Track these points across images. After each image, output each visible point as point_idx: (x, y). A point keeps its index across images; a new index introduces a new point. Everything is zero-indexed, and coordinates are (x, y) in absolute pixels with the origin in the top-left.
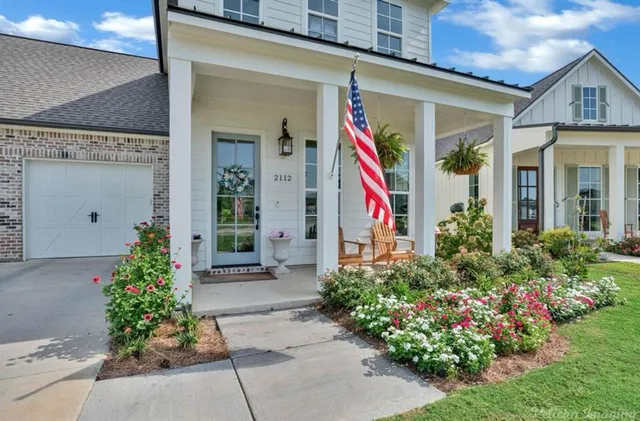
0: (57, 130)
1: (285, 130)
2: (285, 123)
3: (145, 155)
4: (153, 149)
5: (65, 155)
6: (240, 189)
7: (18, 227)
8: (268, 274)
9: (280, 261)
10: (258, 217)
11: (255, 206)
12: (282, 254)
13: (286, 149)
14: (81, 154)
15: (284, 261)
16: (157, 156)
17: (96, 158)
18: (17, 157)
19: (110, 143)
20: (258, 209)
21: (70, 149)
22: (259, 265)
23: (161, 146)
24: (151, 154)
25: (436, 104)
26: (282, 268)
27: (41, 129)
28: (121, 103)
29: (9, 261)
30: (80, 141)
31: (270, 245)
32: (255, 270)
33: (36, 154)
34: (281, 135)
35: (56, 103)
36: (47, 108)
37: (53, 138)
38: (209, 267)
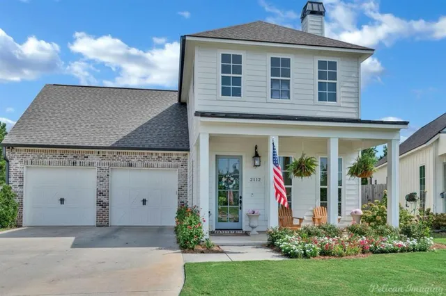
0: (127, 151)
1: (256, 152)
2: (256, 148)
3: (174, 163)
4: (178, 159)
5: (130, 165)
6: (231, 186)
7: (107, 207)
8: (247, 234)
9: (253, 228)
10: (241, 202)
11: (240, 195)
12: (254, 223)
13: (257, 163)
14: (139, 164)
15: (255, 227)
16: (180, 163)
17: (147, 166)
18: (107, 167)
19: (154, 157)
20: (241, 197)
21: (134, 161)
22: (241, 230)
23: (183, 157)
24: (176, 162)
25: (339, 138)
26: (254, 232)
27: (119, 151)
28: (158, 130)
29: (102, 226)
30: (138, 156)
31: (248, 219)
32: (239, 232)
33: (116, 165)
34: (254, 155)
35: (125, 134)
36: (121, 137)
37: (125, 156)
38: (214, 230)
